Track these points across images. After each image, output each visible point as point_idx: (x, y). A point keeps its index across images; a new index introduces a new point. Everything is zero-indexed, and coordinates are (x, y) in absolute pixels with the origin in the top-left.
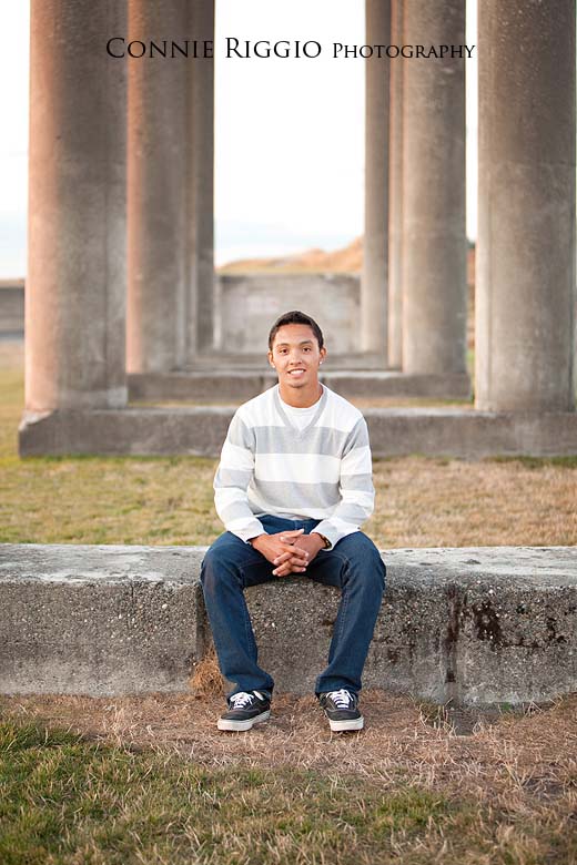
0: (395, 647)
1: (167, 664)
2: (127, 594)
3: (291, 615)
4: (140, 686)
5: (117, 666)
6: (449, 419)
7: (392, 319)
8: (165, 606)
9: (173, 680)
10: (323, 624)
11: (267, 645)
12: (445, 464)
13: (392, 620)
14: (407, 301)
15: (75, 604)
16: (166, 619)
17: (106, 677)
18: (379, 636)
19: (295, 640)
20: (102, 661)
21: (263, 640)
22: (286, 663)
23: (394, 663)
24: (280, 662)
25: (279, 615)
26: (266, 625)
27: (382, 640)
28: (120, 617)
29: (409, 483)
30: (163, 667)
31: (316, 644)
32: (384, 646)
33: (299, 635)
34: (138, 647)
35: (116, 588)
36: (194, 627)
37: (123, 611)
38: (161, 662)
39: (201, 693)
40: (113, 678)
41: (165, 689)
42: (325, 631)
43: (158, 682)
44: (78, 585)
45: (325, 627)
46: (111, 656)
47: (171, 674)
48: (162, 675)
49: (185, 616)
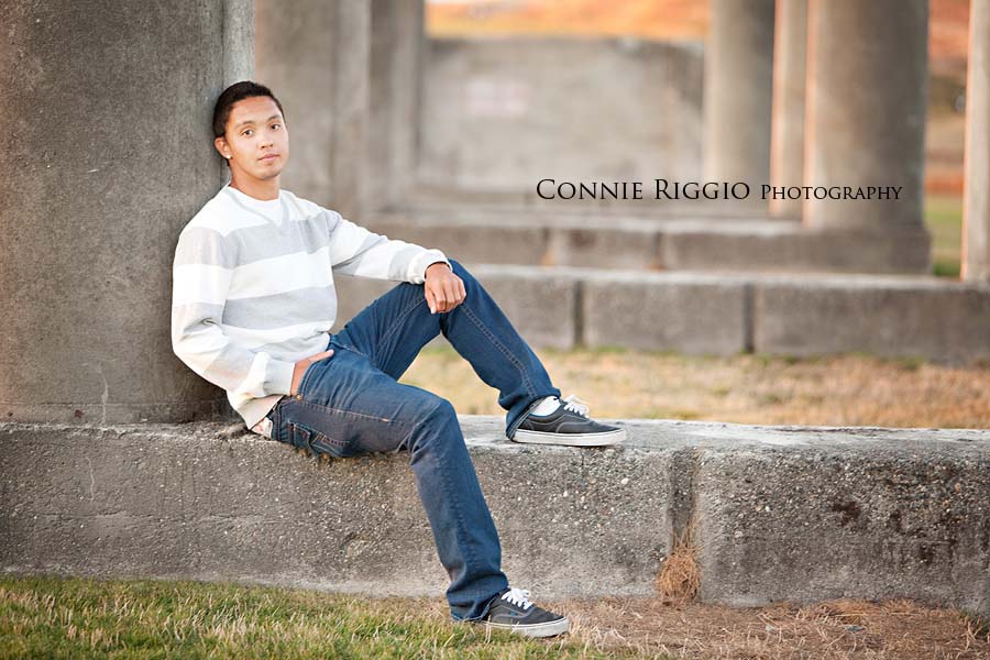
0: (930, 543)
1: (625, 559)
2: (574, 464)
3: (790, 497)
4: (588, 587)
5: (560, 560)
6: (917, 295)
7: (781, 126)
8: (625, 481)
9: (634, 580)
10: (834, 510)
11: (760, 535)
12: (912, 368)
13: (926, 506)
14: (815, 93)
15: (506, 476)
16: (626, 497)
17: (544, 574)
18: (908, 527)
19: (797, 530)
20: (539, 553)
21: (754, 529)
22: (784, 561)
23: (928, 564)
24: (776, 559)
25: (777, 496)
26: (758, 509)
27: (911, 533)
28: (566, 494)
29: (856, 395)
30: (619, 563)
31: (823, 535)
32: (914, 540)
33: (800, 524)
34: (587, 535)
35: (562, 456)
36: (663, 509)
37: (570, 486)
38: (617, 555)
39: (671, 599)
40: (553, 576)
41: (623, 592)
42: (836, 519)
43: (614, 582)
44: (512, 452)
45: (836, 514)
46: (552, 547)
47: (630, 572)
48: (619, 574)
49: (650, 494)
